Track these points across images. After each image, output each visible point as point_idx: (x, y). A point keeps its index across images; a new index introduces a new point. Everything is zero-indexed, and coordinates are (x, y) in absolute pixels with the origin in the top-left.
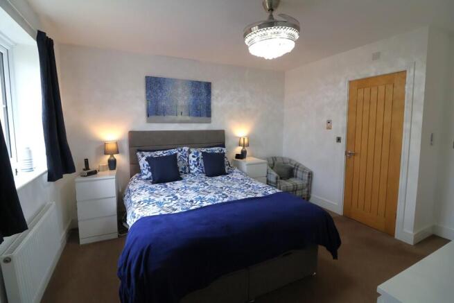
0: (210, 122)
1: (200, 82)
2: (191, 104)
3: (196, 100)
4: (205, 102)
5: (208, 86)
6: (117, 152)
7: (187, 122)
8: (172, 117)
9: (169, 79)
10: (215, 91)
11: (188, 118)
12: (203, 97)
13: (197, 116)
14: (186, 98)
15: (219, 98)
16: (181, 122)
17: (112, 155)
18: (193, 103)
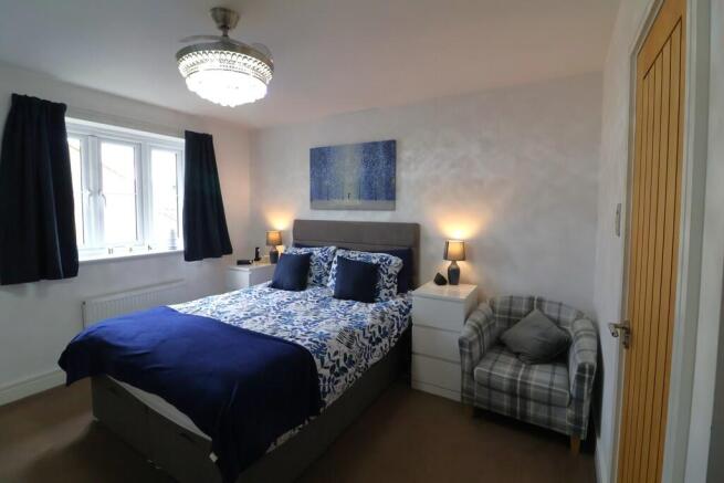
0: (394, 209)
1: (375, 144)
2: (363, 179)
3: (369, 172)
4: (383, 175)
5: (390, 148)
6: (280, 244)
7: (357, 208)
8: (337, 202)
9: (334, 147)
10: (404, 155)
11: (358, 202)
12: (382, 166)
13: (371, 198)
14: (355, 171)
15: (412, 166)
16: (349, 208)
17: (274, 246)
18: (366, 178)
